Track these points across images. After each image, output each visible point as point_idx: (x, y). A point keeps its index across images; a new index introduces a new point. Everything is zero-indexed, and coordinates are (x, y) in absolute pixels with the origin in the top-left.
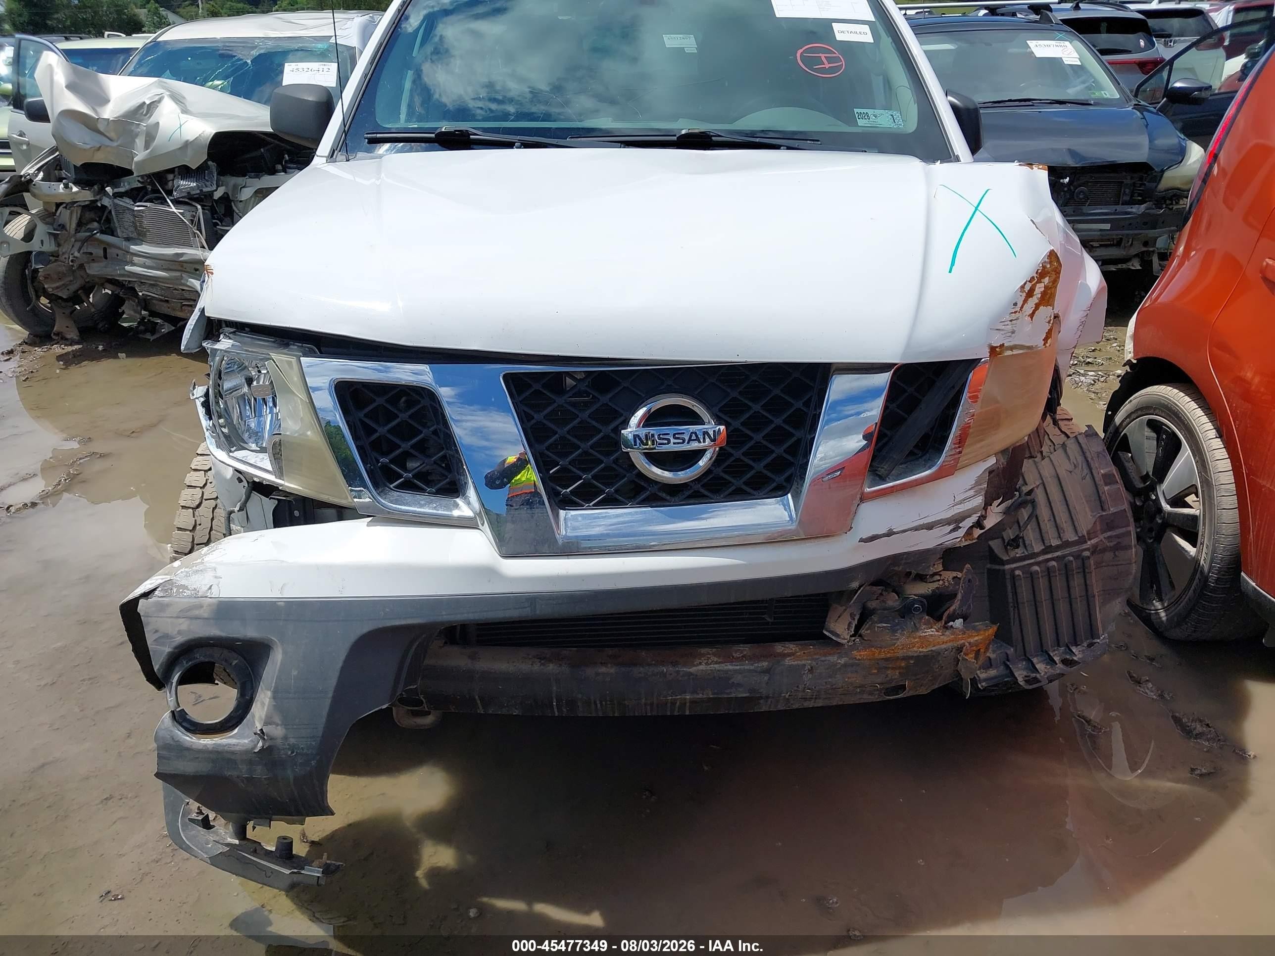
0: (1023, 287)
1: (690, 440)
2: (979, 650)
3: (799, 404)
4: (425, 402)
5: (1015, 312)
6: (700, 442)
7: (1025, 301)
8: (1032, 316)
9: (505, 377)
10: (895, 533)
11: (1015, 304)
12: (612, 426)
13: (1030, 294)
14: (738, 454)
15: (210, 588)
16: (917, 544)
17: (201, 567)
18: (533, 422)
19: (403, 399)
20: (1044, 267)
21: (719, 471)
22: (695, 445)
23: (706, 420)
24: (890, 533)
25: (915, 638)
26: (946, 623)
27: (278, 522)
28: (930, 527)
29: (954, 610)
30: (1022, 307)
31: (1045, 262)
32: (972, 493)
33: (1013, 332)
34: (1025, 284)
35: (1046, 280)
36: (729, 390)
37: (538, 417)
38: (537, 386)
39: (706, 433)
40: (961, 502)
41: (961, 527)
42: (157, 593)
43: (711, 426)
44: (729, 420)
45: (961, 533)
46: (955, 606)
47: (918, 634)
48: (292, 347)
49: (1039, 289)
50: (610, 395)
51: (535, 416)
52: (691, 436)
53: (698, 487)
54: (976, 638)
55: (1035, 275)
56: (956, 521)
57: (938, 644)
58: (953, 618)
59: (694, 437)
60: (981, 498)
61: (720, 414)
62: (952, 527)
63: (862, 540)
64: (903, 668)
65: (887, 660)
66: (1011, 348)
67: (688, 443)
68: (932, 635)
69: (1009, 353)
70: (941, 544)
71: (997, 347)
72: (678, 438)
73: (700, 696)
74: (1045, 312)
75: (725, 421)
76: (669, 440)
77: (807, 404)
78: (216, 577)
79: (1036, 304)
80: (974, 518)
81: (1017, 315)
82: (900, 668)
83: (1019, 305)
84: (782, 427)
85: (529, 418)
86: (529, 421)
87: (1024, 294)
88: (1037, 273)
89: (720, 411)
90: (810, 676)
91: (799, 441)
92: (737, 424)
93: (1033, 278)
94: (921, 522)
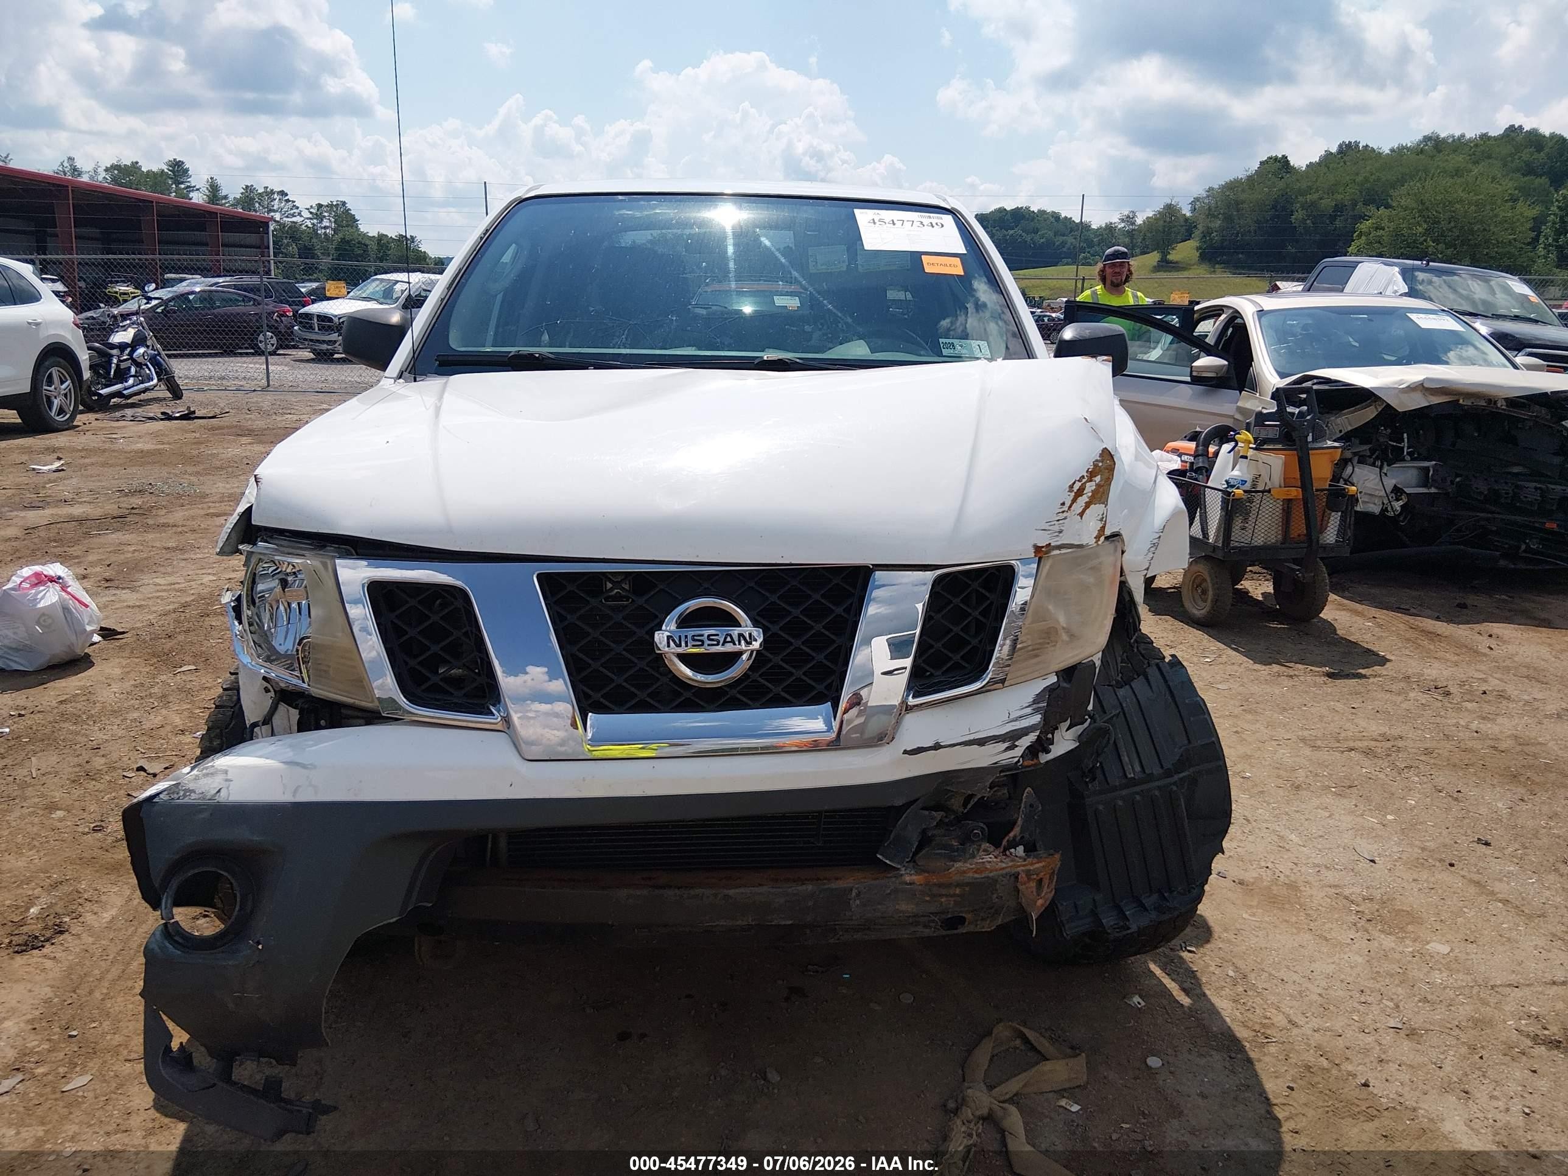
0: (1071, 487)
1: (725, 642)
2: (1041, 880)
3: (839, 610)
4: (459, 604)
5: (1063, 512)
6: (735, 644)
7: (1074, 501)
8: (1081, 514)
9: (538, 577)
10: (941, 747)
11: (1063, 504)
12: (647, 628)
13: (1080, 493)
14: (777, 660)
15: (219, 791)
16: (969, 761)
17: (211, 770)
18: (566, 623)
19: (438, 602)
20: (1095, 465)
21: (756, 676)
22: (729, 648)
23: (742, 624)
24: (937, 747)
25: (971, 864)
26: (1005, 850)
27: (303, 727)
28: (981, 742)
29: (1015, 836)
30: (1070, 507)
31: (1097, 461)
32: (1029, 710)
33: (1061, 532)
34: (1074, 483)
35: (1098, 479)
36: (767, 594)
37: (571, 618)
38: (571, 587)
39: (741, 635)
40: (1015, 720)
41: (1017, 746)
42: (161, 796)
43: (747, 627)
44: (767, 624)
45: (1018, 752)
46: (1016, 831)
47: (975, 860)
48: (328, 548)
49: (1090, 487)
50: (646, 597)
51: (569, 617)
52: (726, 638)
53: (734, 692)
54: (1037, 866)
55: (1085, 474)
56: (1011, 738)
57: (996, 870)
58: (1013, 844)
59: (729, 639)
60: (1040, 716)
61: (759, 618)
62: (1007, 745)
63: (905, 752)
64: (958, 896)
65: (940, 885)
66: (1059, 547)
67: (723, 645)
68: (990, 862)
69: (1057, 552)
70: (996, 763)
71: (1043, 547)
72: (713, 640)
73: (739, 923)
74: (1096, 509)
75: (764, 625)
76: (702, 641)
77: (847, 610)
78: (227, 780)
79: (1086, 503)
80: (1032, 737)
81: (1065, 514)
82: (954, 895)
83: (1068, 504)
84: (823, 633)
85: (562, 618)
86: (561, 621)
87: (1073, 494)
88: (1087, 471)
89: (758, 614)
90: (858, 902)
91: (840, 647)
92: (775, 628)
93: (1083, 477)
94: (972, 737)
